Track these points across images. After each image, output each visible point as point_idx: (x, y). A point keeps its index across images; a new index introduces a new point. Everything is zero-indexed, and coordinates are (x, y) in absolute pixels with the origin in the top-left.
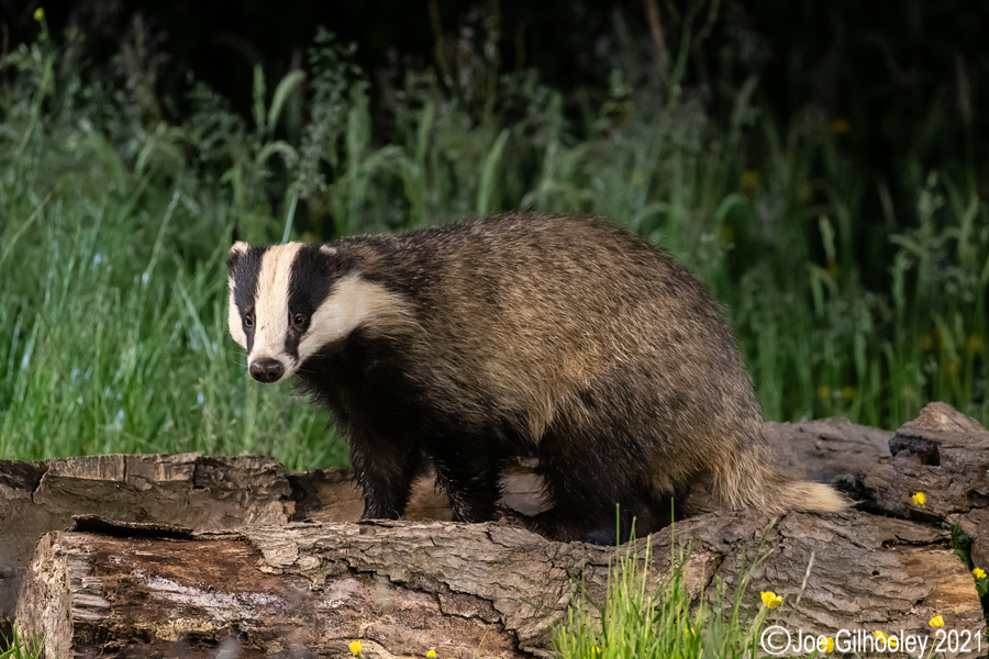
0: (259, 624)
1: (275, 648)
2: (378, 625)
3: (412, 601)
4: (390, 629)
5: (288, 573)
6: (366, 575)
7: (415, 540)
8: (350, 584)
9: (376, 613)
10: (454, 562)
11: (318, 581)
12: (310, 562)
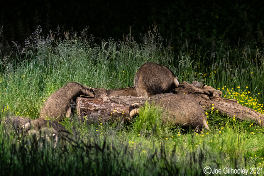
0: (103, 108)
1: (105, 111)
2: (117, 108)
3: (121, 105)
4: (119, 109)
5: (106, 102)
6: (116, 102)
7: (121, 98)
8: (114, 103)
9: (117, 107)
10: (126, 101)
11: (110, 103)
12: (109, 101)
